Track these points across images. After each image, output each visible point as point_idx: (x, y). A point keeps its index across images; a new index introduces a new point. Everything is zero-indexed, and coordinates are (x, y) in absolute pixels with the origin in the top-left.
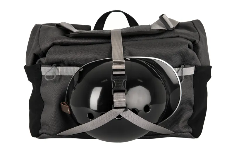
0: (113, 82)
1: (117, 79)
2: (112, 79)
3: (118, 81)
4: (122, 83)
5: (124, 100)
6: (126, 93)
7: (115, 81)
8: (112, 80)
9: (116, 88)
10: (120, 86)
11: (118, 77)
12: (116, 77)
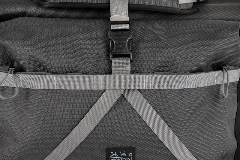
0: (112, 42)
1: (117, 37)
2: (110, 36)
3: (119, 40)
4: (125, 43)
5: (128, 68)
6: (131, 59)
7: (115, 39)
8: (109, 38)
9: (116, 51)
10: (122, 48)
11: (119, 33)
12: (117, 33)
